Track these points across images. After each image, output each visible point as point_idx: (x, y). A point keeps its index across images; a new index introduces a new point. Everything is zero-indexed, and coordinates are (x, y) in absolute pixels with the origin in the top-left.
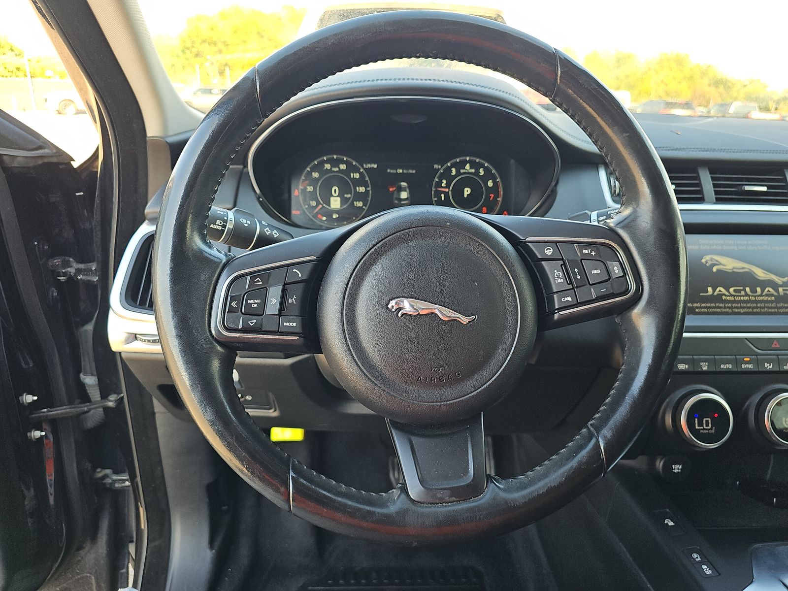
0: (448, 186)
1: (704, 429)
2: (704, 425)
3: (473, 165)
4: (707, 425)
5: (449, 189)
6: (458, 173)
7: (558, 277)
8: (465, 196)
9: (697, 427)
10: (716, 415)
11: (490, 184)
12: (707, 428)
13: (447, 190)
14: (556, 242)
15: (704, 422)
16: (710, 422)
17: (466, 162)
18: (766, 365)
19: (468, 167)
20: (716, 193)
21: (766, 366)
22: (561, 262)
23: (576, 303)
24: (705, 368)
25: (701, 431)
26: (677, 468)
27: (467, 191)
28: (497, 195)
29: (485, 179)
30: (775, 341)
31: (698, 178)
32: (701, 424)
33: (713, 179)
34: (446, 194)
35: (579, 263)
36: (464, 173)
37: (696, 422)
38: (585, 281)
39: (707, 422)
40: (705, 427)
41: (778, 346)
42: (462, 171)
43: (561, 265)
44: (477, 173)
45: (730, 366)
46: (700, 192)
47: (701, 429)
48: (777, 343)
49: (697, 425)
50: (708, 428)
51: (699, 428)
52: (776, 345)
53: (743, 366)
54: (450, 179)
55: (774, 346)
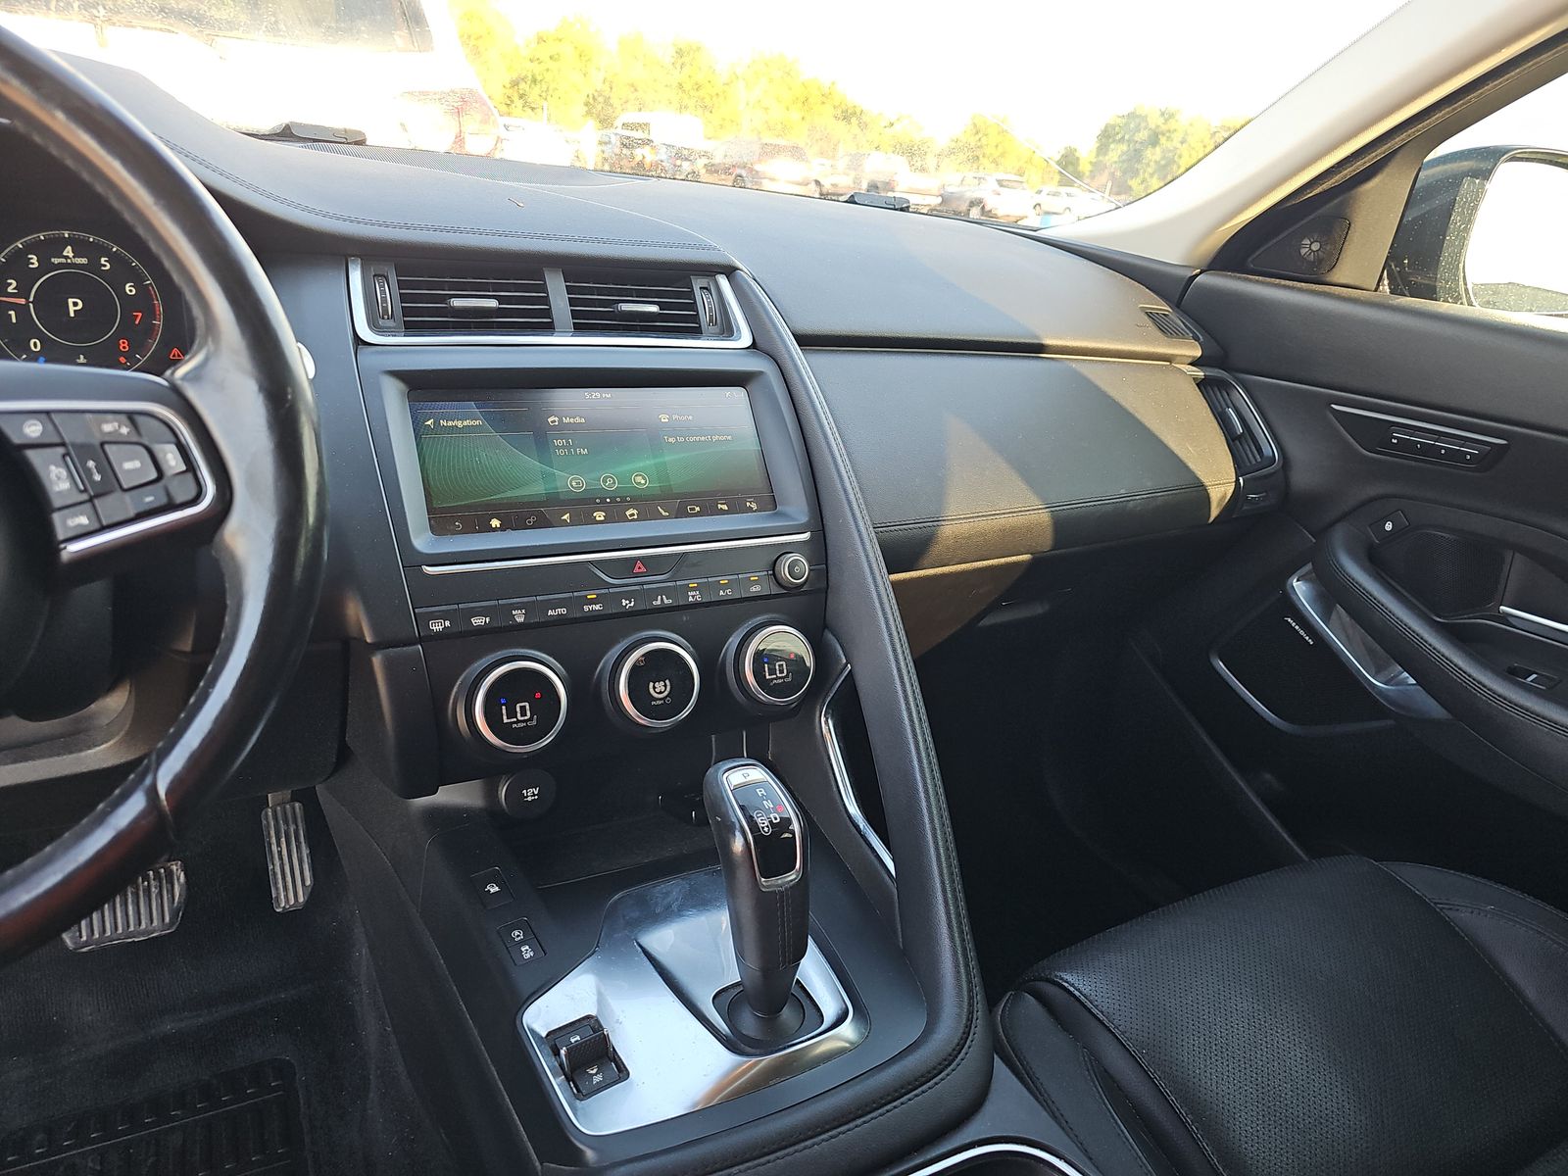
0: (23, 291)
1: (518, 721)
2: (519, 715)
3: (80, 249)
4: (523, 714)
5: (27, 298)
6: (45, 266)
7: (59, 478)
8: (72, 314)
9: (505, 721)
10: (538, 695)
11: (130, 289)
12: (523, 718)
13: (22, 301)
14: (48, 413)
15: (518, 709)
16: (528, 707)
17: (66, 242)
18: (624, 602)
19: (68, 251)
20: (575, 314)
21: (624, 604)
22: (61, 450)
23: (96, 526)
24: (520, 619)
25: (514, 726)
26: (531, 794)
27: (74, 305)
28: (150, 313)
29: (117, 279)
30: (639, 564)
31: (543, 288)
32: (512, 714)
33: (569, 290)
34: (22, 311)
35: (98, 451)
36: (60, 266)
37: (504, 711)
38: (111, 483)
39: (523, 708)
40: (520, 718)
41: (643, 570)
42: (56, 261)
43: (64, 456)
44: (94, 266)
45: (563, 611)
46: (548, 313)
47: (514, 723)
48: (642, 566)
49: (505, 717)
50: (526, 718)
51: (509, 721)
52: (639, 568)
53: (586, 608)
54: (26, 280)
55: (636, 570)
